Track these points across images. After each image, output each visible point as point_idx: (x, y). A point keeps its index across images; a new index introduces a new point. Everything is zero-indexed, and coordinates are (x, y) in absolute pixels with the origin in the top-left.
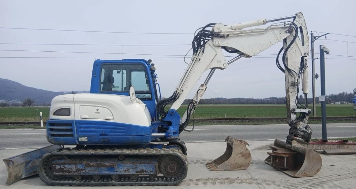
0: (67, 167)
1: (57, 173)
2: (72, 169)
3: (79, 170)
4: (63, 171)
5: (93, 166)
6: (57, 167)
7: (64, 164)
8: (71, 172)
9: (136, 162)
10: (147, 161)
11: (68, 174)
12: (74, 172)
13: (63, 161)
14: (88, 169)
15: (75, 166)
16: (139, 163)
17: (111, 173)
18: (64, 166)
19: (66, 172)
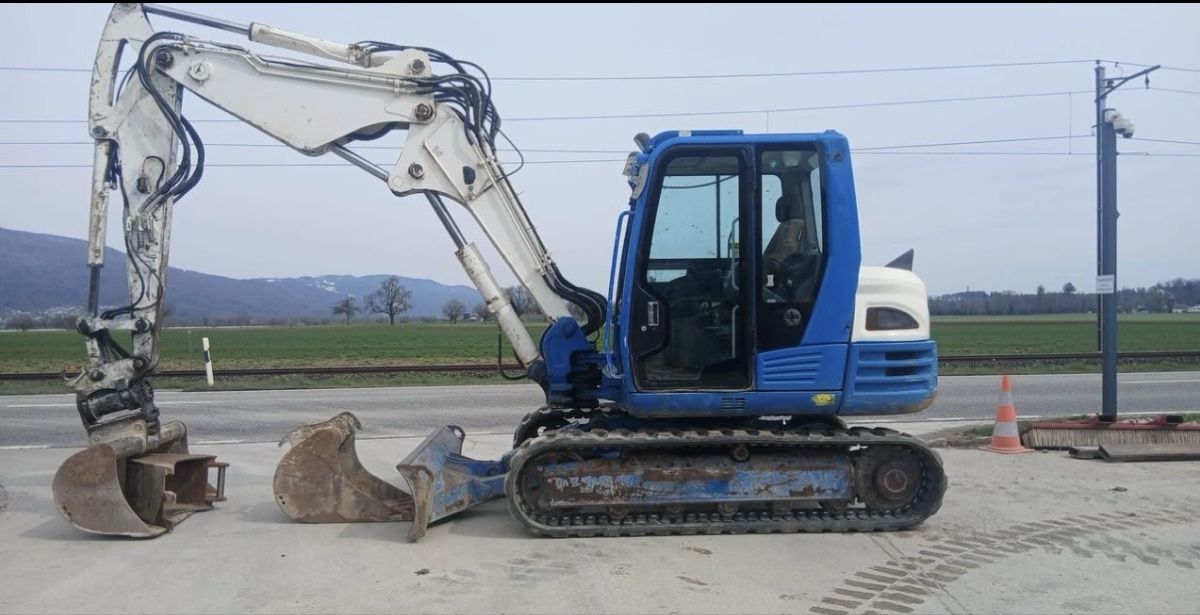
0: (590, 483)
1: (561, 503)
2: (604, 489)
3: (626, 492)
4: (579, 496)
5: (670, 478)
6: (561, 484)
7: (581, 475)
8: (599, 497)
9: (786, 464)
10: (819, 463)
11: (592, 503)
12: (611, 497)
13: (574, 467)
14: (652, 488)
15: (614, 480)
16: (797, 468)
17: (719, 498)
18: (579, 482)
19: (586, 496)
